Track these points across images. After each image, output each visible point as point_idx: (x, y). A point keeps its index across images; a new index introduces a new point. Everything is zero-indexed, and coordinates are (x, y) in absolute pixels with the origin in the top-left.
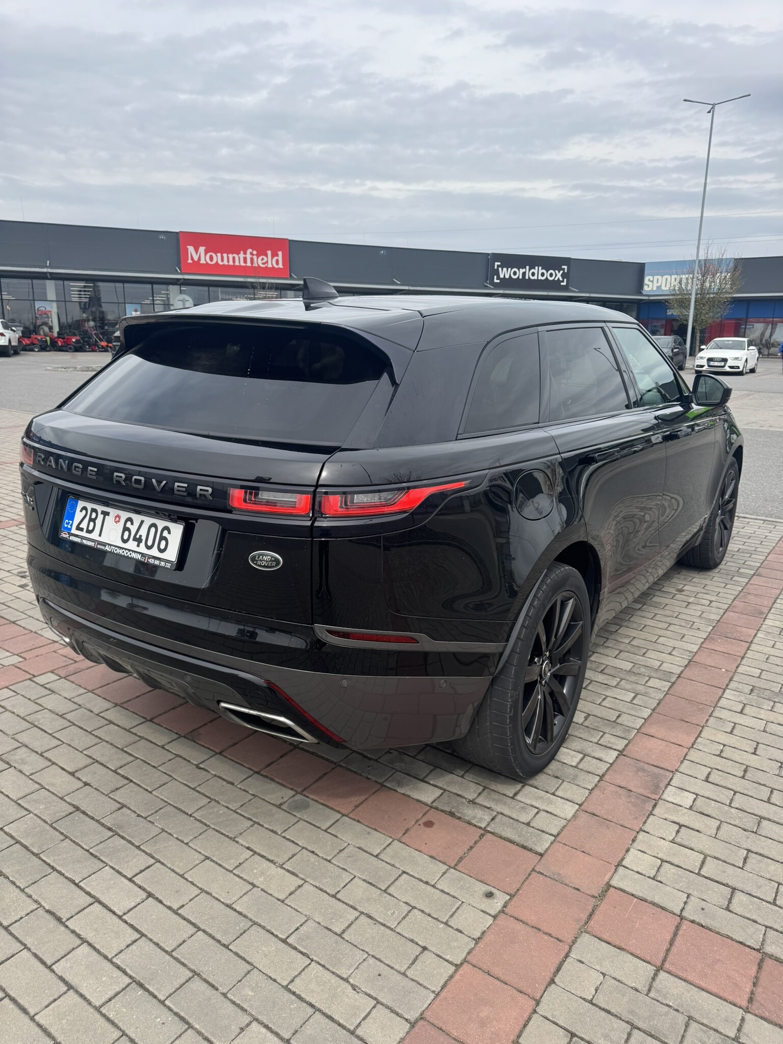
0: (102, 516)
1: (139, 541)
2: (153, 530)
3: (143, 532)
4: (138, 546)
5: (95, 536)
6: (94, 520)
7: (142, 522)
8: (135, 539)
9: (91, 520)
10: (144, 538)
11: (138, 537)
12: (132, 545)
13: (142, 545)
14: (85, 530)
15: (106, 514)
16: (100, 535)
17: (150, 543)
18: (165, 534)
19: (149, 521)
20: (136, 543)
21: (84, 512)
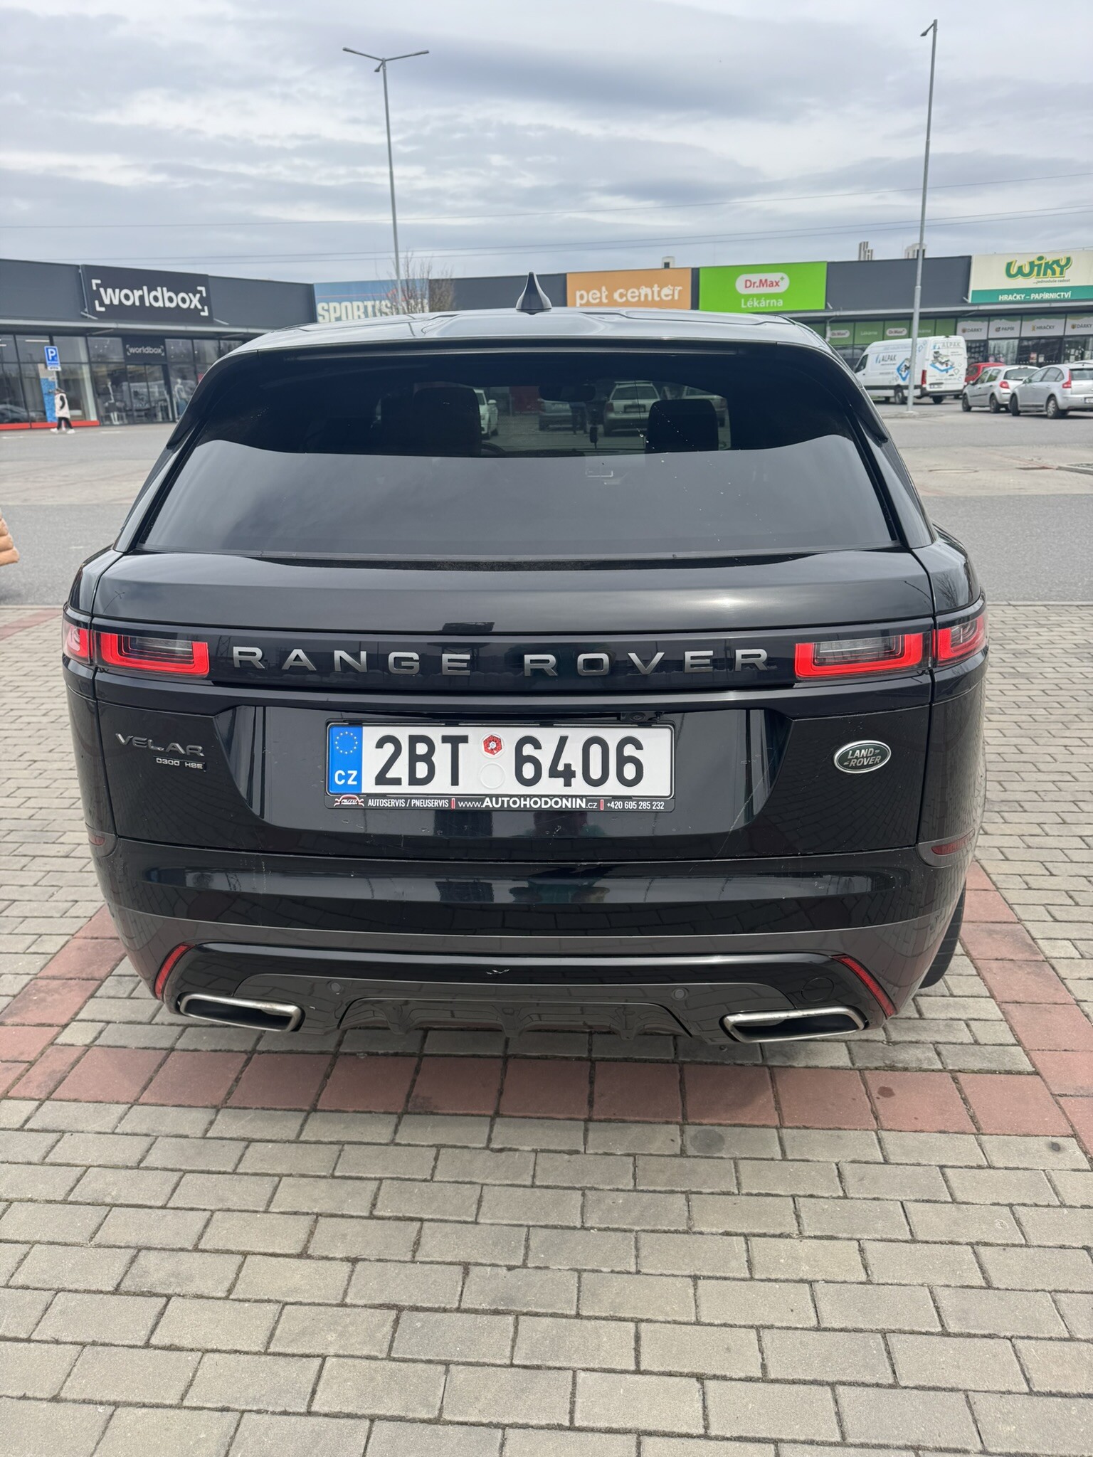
0: (448, 746)
1: (568, 775)
2: (596, 750)
3: (572, 756)
4: (568, 784)
5: (441, 784)
6: (427, 758)
7: (563, 741)
8: (554, 773)
9: (414, 758)
10: (577, 767)
11: (561, 767)
12: (550, 786)
13: (578, 781)
14: (405, 780)
15: (455, 742)
16: (455, 781)
17: (596, 773)
18: (629, 750)
19: (577, 735)
20: (561, 780)
21: (389, 748)
